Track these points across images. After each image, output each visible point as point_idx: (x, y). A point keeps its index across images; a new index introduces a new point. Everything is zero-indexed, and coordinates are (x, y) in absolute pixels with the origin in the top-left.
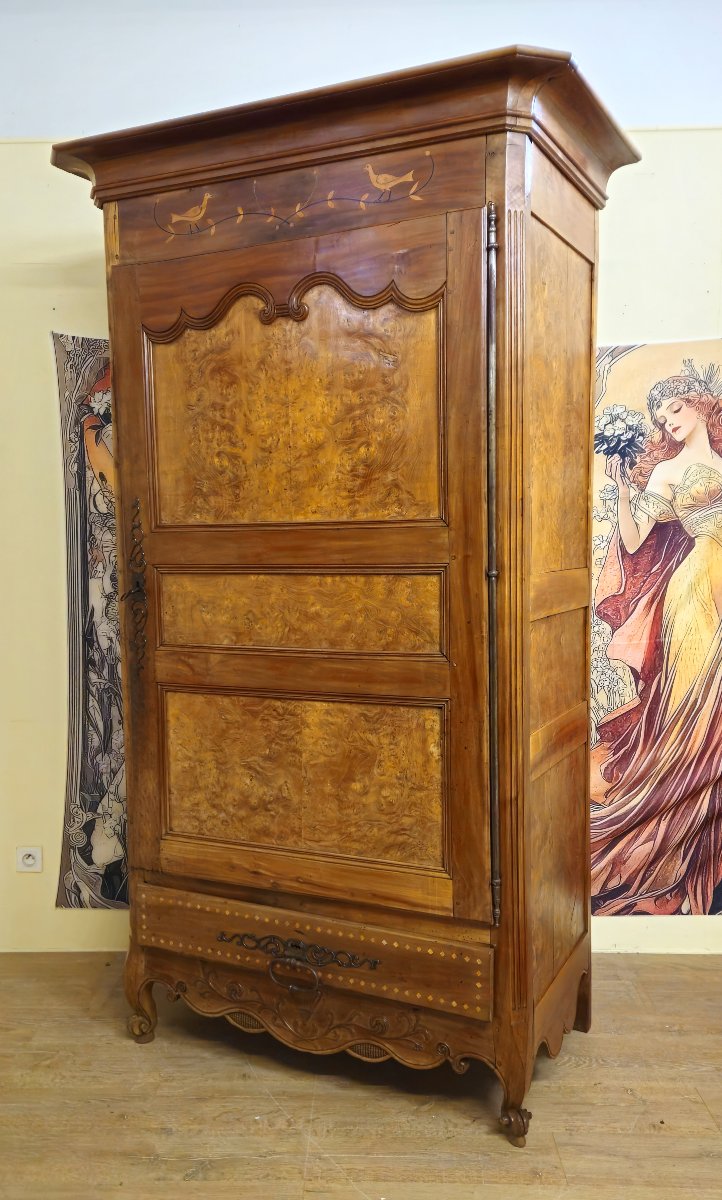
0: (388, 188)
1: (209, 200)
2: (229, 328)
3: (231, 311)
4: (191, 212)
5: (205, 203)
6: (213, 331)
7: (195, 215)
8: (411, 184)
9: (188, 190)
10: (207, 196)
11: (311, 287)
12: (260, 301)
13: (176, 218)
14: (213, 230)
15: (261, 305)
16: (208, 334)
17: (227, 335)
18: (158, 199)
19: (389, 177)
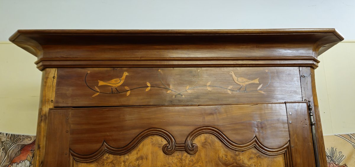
0: (244, 84)
1: (127, 76)
2: (139, 155)
3: (141, 144)
4: (113, 81)
5: (124, 77)
6: (127, 157)
7: (116, 83)
8: (258, 85)
9: (112, 69)
10: (126, 74)
11: (200, 134)
12: (163, 140)
13: (101, 83)
14: (128, 93)
15: (165, 142)
16: (123, 158)
17: (137, 159)
18: (89, 71)
19: (245, 80)
